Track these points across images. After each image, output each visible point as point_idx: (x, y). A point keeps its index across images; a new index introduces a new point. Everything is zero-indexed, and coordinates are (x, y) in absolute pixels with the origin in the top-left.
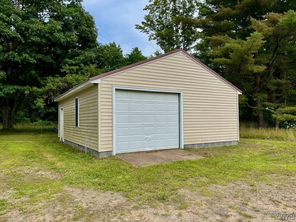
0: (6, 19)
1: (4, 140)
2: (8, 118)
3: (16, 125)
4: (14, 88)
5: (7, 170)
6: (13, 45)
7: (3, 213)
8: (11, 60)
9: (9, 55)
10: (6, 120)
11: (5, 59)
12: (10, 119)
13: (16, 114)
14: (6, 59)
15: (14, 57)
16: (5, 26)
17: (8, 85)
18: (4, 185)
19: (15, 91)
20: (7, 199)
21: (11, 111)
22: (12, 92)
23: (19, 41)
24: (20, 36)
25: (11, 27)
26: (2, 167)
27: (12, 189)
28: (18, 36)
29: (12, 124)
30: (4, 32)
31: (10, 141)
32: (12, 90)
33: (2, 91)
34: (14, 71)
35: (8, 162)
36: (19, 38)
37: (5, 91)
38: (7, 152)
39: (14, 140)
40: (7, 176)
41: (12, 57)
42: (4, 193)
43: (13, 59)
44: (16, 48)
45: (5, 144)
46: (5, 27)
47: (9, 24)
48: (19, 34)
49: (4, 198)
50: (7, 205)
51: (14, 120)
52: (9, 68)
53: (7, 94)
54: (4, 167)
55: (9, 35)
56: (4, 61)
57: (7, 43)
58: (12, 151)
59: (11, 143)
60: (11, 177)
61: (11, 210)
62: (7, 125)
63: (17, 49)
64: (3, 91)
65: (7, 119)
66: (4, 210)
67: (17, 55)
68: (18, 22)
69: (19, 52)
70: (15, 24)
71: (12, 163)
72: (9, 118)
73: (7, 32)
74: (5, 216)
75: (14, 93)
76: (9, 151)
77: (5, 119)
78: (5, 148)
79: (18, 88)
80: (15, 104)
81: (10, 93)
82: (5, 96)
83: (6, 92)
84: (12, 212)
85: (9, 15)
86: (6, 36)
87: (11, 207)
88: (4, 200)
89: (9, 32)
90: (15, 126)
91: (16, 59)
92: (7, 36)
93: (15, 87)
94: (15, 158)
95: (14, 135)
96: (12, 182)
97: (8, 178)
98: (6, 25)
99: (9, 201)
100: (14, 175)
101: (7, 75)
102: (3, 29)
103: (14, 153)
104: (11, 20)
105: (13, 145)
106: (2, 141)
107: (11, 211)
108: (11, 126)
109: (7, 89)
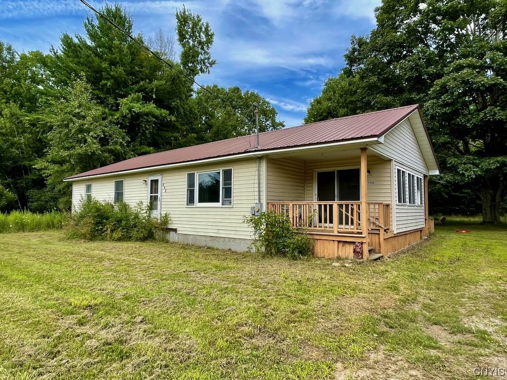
0: (478, 63)
1: (485, 238)
2: (489, 205)
3: (504, 216)
4: (498, 162)
5: (491, 285)
6: (492, 98)
7: (483, 354)
8: (489, 119)
9: (486, 114)
10: (488, 209)
11: (480, 121)
12: (493, 207)
13: (503, 200)
14: (482, 120)
15: (495, 113)
16: (476, 74)
17: (487, 158)
18: (485, 307)
19: (498, 165)
20: (491, 332)
21: (495, 195)
22: (494, 167)
23: (501, 87)
24: (502, 80)
25: (487, 72)
26: (483, 278)
27: (499, 317)
28: (498, 81)
29: (497, 214)
30: (476, 83)
31: (495, 241)
32: (493, 164)
33: (478, 168)
34: (496, 135)
35: (493, 273)
36: (500, 84)
37: (482, 167)
38: (490, 257)
39: (500, 240)
40: (491, 294)
41: (491, 115)
42: (486, 321)
43: (493, 118)
44: (496, 101)
45: (488, 243)
46: (476, 76)
47: (483, 68)
48: (499, 77)
49: (486, 328)
50: (490, 341)
51: (500, 209)
52: (488, 133)
53: (487, 171)
54: (485, 279)
55: (483, 85)
56: (478, 124)
57: (482, 97)
58: (499, 256)
59: (497, 244)
60: (498, 297)
61: (498, 354)
62: (489, 215)
63: (498, 102)
64: (480, 166)
65: (490, 207)
66: (486, 350)
67: (499, 110)
68: (497, 61)
69: (501, 105)
70: (493, 65)
71: (500, 275)
72: (492, 205)
73: (480, 82)
74: (488, 360)
75: (497, 167)
76: (493, 255)
77: (486, 207)
78: (487, 250)
79: (505, 160)
80: (501, 184)
81: (491, 168)
82: (483, 173)
83: (485, 168)
84: (499, 358)
85: (482, 56)
86: (478, 88)
87: (498, 349)
88: (485, 332)
89: (483, 80)
90: (502, 219)
91: (497, 117)
92: (480, 86)
93: (499, 159)
94: (503, 267)
95: (502, 232)
96: (501, 306)
97: (493, 297)
98: (478, 72)
99: (494, 337)
100: (503, 296)
101: (485, 143)
102: (474, 79)
103: (502, 259)
104: (486, 62)
105: (501, 248)
106: (482, 239)
107: (497, 356)
108: (496, 219)
109: (487, 164)
